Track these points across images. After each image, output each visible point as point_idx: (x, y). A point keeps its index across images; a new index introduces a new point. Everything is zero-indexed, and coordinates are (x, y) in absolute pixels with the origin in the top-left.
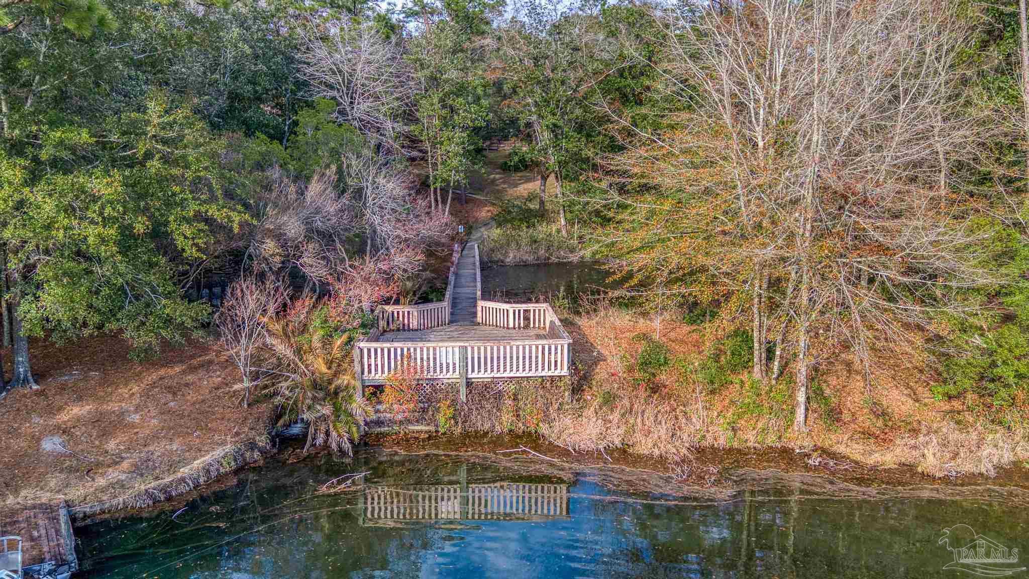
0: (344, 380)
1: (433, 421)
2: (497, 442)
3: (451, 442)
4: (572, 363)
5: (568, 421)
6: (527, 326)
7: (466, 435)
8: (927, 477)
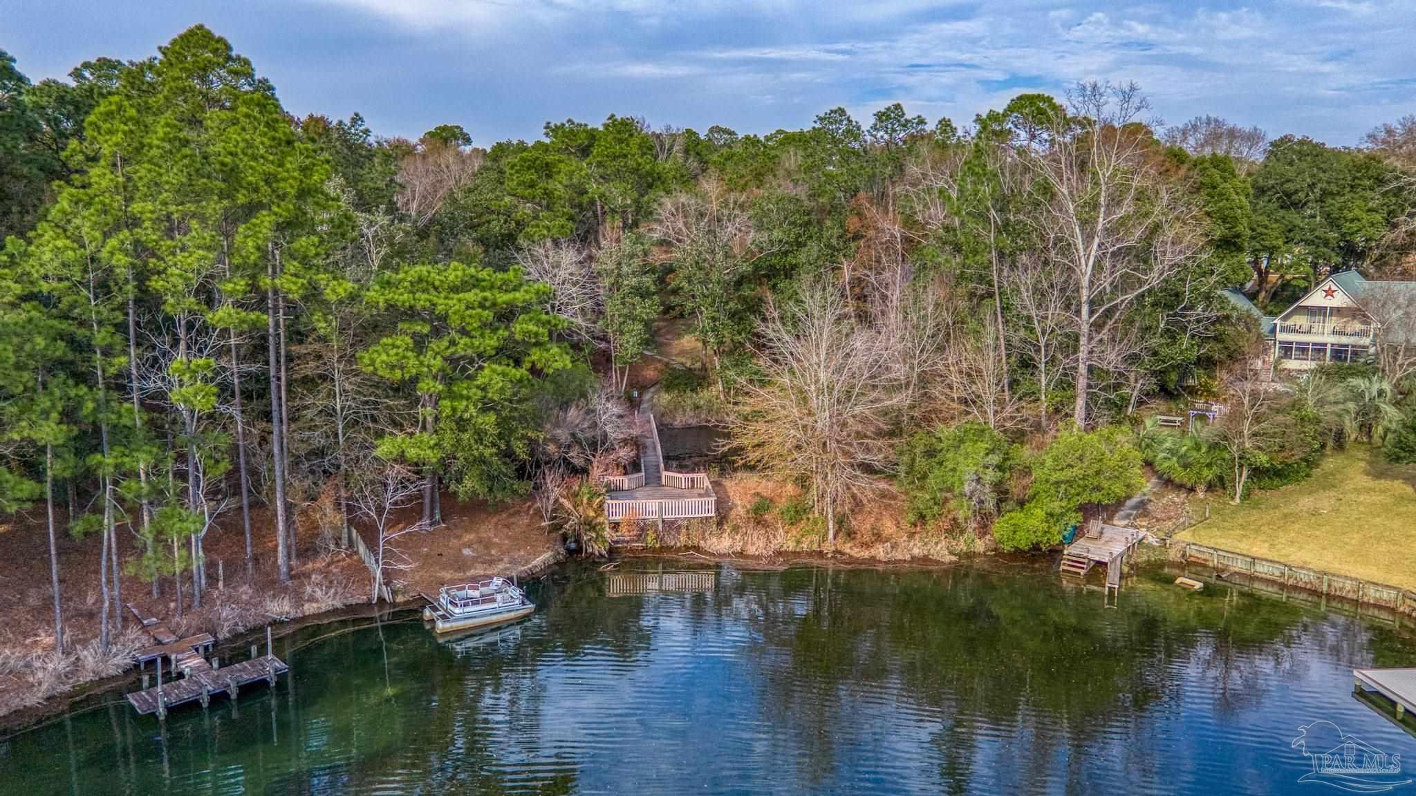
0: (600, 519)
1: (645, 540)
2: (678, 550)
3: (654, 550)
4: (717, 510)
5: (714, 540)
6: (693, 487)
7: (662, 547)
8: (880, 561)
